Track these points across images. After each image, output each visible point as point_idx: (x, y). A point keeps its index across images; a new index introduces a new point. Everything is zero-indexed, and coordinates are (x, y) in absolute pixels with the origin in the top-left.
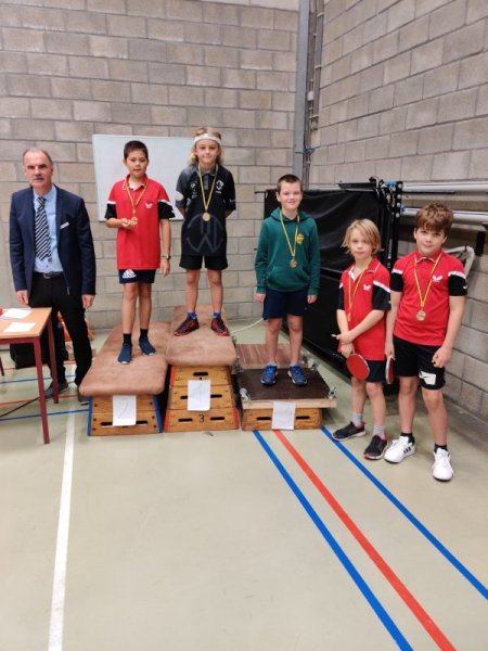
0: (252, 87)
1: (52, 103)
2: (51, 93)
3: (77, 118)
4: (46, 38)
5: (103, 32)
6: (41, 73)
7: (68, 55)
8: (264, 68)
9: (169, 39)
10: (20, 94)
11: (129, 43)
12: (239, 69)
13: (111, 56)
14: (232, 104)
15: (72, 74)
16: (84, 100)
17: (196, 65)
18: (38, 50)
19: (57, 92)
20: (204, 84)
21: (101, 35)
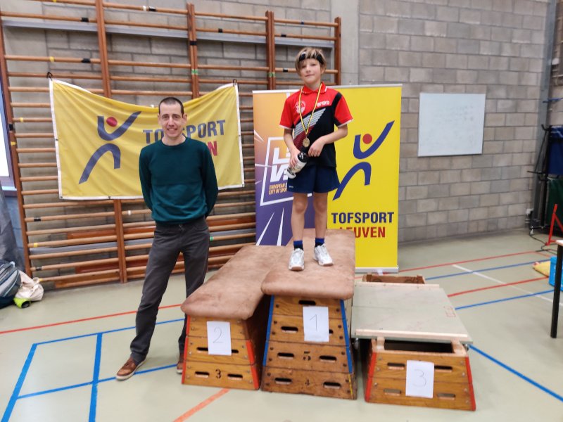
0: (517, 55)
1: (398, 70)
2: (398, 63)
3: (411, 81)
4: (399, 23)
5: (433, 18)
6: (394, 48)
7: (410, 35)
8: (526, 42)
9: (471, 22)
10: (379, 64)
11: (448, 25)
12: (511, 42)
13: (436, 35)
14: (505, 68)
15: (413, 49)
16: (416, 67)
17: (487, 40)
18: (393, 31)
19: (402, 63)
20: (490, 54)
21: (432, 20)
